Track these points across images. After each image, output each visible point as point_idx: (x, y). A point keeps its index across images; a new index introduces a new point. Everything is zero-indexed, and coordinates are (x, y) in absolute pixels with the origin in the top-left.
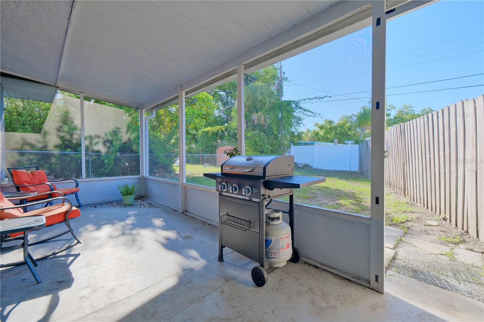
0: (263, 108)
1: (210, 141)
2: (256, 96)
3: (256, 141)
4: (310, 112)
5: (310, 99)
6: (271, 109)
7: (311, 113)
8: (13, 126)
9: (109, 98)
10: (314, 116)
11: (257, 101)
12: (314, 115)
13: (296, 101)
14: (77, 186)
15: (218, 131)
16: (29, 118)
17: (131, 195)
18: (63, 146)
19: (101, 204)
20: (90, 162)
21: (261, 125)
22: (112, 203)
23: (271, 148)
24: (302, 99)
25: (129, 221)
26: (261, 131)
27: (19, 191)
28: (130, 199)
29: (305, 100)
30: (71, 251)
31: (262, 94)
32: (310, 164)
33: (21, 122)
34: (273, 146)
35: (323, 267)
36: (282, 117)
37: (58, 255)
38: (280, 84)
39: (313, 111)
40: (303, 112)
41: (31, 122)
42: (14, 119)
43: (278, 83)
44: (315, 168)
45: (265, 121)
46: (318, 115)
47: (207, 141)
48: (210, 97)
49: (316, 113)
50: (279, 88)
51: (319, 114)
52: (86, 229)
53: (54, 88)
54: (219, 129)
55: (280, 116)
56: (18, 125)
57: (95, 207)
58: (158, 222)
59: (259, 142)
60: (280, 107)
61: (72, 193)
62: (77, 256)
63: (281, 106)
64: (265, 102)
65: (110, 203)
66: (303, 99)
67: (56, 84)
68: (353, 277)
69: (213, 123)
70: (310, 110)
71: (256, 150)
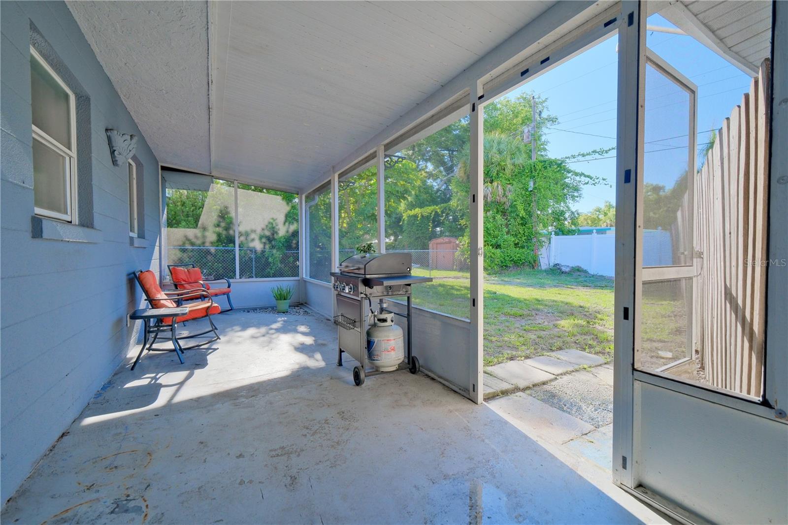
0: (501, 175)
1: (421, 230)
2: (490, 156)
3: (488, 229)
4: (585, 176)
5: (583, 155)
6: (516, 175)
7: (587, 179)
8: (177, 218)
9: (265, 184)
10: (594, 184)
11: (492, 164)
12: (594, 182)
13: (558, 160)
14: (229, 287)
15: (431, 213)
16: (192, 208)
17: (284, 299)
18: (225, 241)
19: (254, 309)
20: (254, 260)
21: (498, 203)
22: (266, 309)
23: (513, 239)
24: (570, 156)
25: (274, 326)
26: (498, 212)
27: (177, 289)
28: (284, 305)
29: (574, 157)
30: (212, 345)
31: (500, 152)
32: (584, 267)
33: (185, 213)
34: (518, 236)
35: (439, 379)
36: (535, 188)
37: (202, 347)
38: (533, 132)
39: (592, 175)
40: (572, 177)
41: (194, 212)
42: (178, 210)
43: (529, 131)
44: (593, 274)
45: (505, 195)
46: (601, 181)
47: (417, 230)
48: (410, 165)
49: (599, 178)
50: (530, 140)
51: (604, 179)
52: (233, 330)
53: (210, 178)
54: (432, 211)
55: (531, 187)
56: (182, 217)
57: (248, 312)
58: (302, 328)
59: (493, 230)
60: (532, 172)
61: (224, 294)
62: (215, 350)
63: (533, 169)
64: (504, 165)
65: (264, 309)
66: (572, 156)
67: (211, 173)
68: (460, 389)
69: (428, 201)
70: (586, 174)
71: (488, 244)
